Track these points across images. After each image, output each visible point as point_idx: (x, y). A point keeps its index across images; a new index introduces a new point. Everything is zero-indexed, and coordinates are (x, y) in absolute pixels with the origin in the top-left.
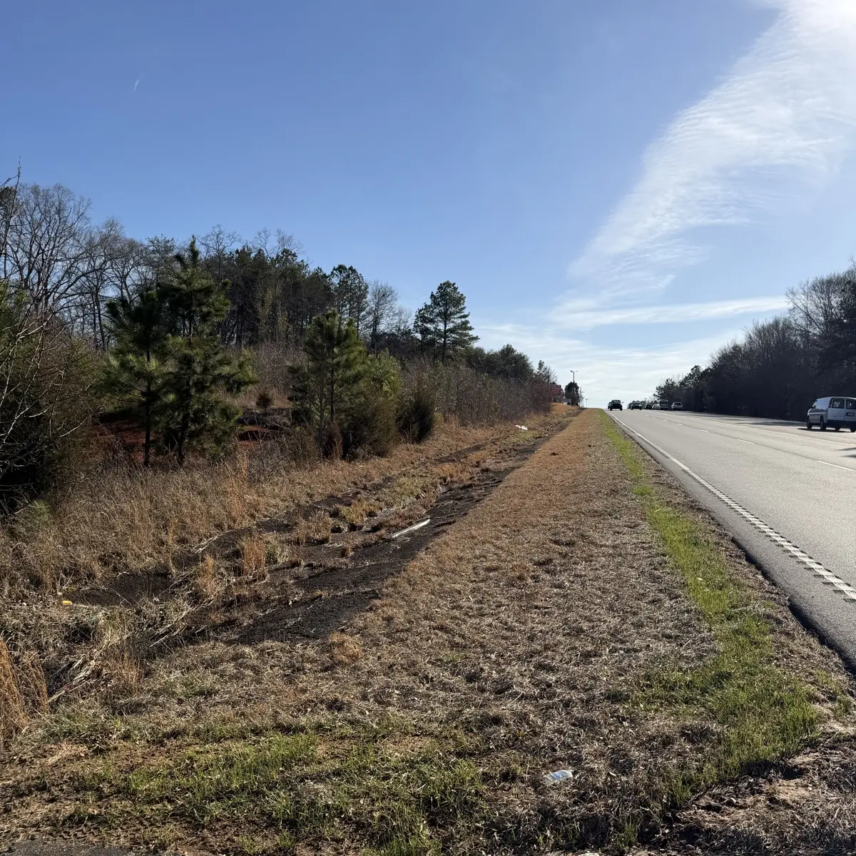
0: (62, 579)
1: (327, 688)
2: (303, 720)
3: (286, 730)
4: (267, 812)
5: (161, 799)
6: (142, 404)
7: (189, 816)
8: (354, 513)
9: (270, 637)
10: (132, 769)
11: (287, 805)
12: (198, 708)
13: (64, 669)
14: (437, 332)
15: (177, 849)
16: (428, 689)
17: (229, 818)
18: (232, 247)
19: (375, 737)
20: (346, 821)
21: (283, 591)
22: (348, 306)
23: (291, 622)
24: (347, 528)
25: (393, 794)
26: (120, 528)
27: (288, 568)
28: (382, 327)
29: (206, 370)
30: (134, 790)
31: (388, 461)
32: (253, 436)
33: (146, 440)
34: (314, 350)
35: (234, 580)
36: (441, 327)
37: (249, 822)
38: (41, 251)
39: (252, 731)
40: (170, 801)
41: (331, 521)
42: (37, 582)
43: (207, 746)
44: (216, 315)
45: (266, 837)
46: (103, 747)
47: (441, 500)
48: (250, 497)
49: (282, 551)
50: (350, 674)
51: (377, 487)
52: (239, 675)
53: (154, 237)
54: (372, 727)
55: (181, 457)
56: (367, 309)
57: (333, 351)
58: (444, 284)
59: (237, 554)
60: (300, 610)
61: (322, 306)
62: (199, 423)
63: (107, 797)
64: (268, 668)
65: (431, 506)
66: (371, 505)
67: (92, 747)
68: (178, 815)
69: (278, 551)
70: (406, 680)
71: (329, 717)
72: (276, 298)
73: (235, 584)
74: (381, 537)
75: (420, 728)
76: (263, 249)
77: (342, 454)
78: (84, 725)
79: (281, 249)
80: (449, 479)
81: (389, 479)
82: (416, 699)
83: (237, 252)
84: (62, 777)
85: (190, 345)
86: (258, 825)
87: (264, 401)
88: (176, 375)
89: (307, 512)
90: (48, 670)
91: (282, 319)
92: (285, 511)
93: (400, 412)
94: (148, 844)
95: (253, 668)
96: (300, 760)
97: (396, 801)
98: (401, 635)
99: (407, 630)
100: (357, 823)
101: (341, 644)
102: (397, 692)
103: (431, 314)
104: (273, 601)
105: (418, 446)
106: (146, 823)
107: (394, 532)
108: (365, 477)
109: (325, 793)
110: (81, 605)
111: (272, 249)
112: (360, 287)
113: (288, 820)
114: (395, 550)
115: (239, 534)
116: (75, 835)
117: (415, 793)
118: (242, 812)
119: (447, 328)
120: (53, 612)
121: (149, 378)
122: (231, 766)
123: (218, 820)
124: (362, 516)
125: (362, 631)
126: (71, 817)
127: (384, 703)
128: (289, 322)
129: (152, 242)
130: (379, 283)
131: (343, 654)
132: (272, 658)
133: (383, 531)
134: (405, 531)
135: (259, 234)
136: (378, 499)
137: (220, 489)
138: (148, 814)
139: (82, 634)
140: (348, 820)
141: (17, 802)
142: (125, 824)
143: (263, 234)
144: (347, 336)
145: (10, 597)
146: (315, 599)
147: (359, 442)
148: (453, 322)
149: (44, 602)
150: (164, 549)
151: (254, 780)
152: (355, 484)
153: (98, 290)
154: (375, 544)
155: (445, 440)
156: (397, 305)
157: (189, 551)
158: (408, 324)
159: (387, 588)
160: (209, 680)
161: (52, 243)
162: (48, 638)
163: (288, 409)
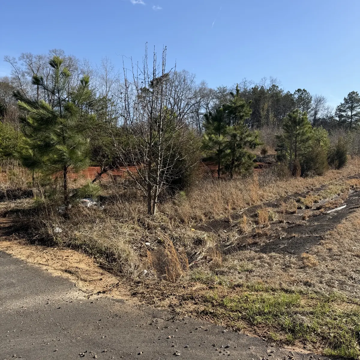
0: (191, 221)
1: (302, 276)
2: (293, 288)
3: (286, 291)
4: (281, 324)
5: (236, 311)
6: (217, 154)
7: (248, 320)
8: (308, 201)
9: (274, 251)
10: (224, 297)
11: (290, 323)
12: (247, 276)
13: (193, 255)
14: (348, 117)
15: (244, 332)
16: (353, 283)
17: (264, 323)
18: (250, 87)
19: (328, 300)
20: (317, 335)
21: (277, 233)
22: (302, 107)
23: (282, 246)
24: (304, 207)
25: (339, 327)
26: (211, 203)
27: (278, 223)
28: (319, 116)
29: (241, 139)
30: (226, 305)
31: (323, 178)
32: (260, 167)
33: (218, 169)
34: (287, 128)
35: (255, 226)
36: (349, 113)
37: (273, 327)
38: (178, 97)
39: (271, 289)
40: (240, 313)
41: (297, 204)
42: (183, 221)
43: (252, 293)
44: (246, 116)
45: (281, 334)
46: (212, 286)
47: (351, 196)
48: (260, 192)
49: (275, 216)
50: (313, 271)
51: (318, 190)
52: (262, 265)
53: (219, 87)
54: (326, 296)
55: (232, 176)
56: (312, 108)
57: (296, 128)
58: (351, 93)
59: (256, 215)
60: (286, 241)
61: (290, 108)
62: (238, 162)
63: (215, 306)
64: (275, 264)
65: (346, 199)
66: (315, 198)
67: (208, 286)
68: (243, 318)
69: (273, 216)
70: (341, 277)
71: (305, 288)
72: (268, 107)
73: (256, 228)
74: (321, 212)
75: (350, 300)
76: (264, 86)
77: (301, 174)
78: (204, 277)
79: (272, 85)
80: (355, 187)
81: (324, 186)
82: (347, 286)
83: (252, 88)
84: (199, 296)
85: (235, 129)
86: (277, 329)
87: (264, 152)
88: (230, 142)
89: (286, 200)
90: (188, 254)
91: (271, 115)
92: (275, 199)
93: (329, 155)
94: (233, 327)
95: (268, 263)
96: (293, 305)
97: (341, 330)
98: (337, 257)
99: (339, 255)
100: (322, 336)
101: (307, 258)
102: (337, 282)
103: (344, 108)
104: (273, 236)
105: (338, 171)
106: (231, 319)
107: (328, 210)
108: (312, 185)
109: (307, 321)
110: (198, 231)
111: (267, 86)
112: (308, 98)
113: (290, 329)
114: (329, 219)
115: (257, 207)
116: (205, 319)
117: (350, 329)
118: (270, 322)
119: (353, 114)
120: (189, 233)
121: (220, 143)
122: (264, 302)
123: (260, 324)
124: (311, 202)
125: (317, 253)
126: (203, 311)
127: (331, 286)
128: (274, 117)
129: (218, 89)
130: (318, 95)
131: (309, 262)
132: (276, 260)
133: (322, 210)
134: (334, 210)
135: (262, 79)
136: (319, 195)
137: (248, 188)
138: (232, 316)
139: (199, 242)
140: (318, 335)
141: (184, 302)
142: (223, 318)
143: (264, 79)
144: (303, 120)
145: (174, 226)
146: (292, 237)
147: (309, 169)
148: (356, 111)
149: (185, 229)
150: (227, 211)
151: (275, 310)
152: (307, 188)
153: (198, 110)
154: (319, 215)
155: (352, 168)
156: (326, 105)
157: (236, 213)
158: (332, 113)
159: (327, 235)
160: (250, 266)
161: (182, 94)
162: (188, 242)
163: (275, 155)
